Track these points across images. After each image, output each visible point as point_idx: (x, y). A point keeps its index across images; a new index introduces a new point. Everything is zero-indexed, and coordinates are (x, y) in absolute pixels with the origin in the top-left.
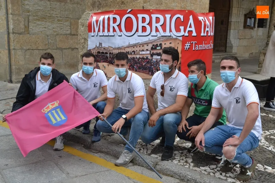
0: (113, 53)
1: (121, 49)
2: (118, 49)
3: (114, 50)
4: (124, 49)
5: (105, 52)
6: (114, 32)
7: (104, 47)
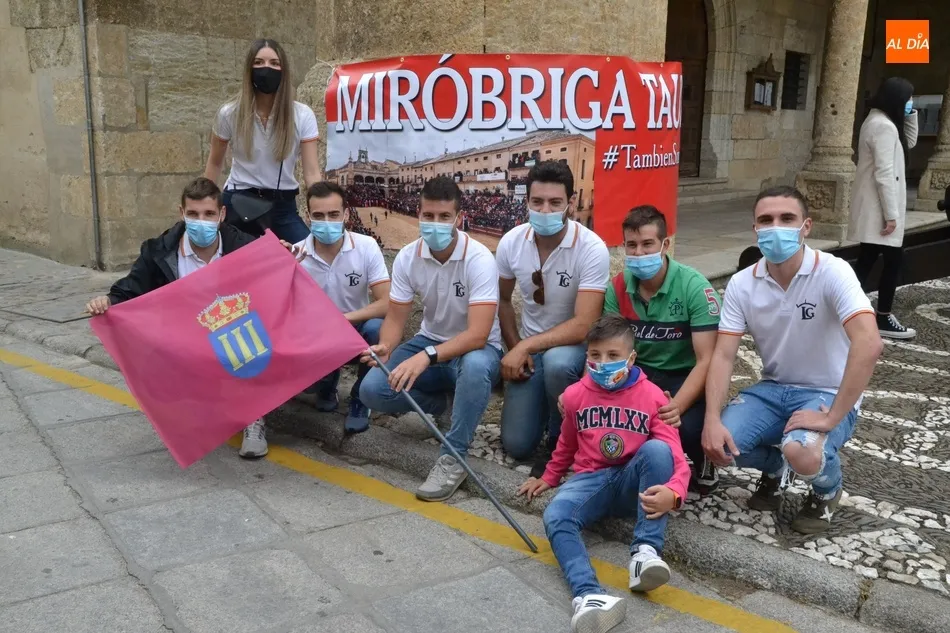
0: (401, 179)
1: (422, 167)
2: (413, 168)
3: (402, 170)
4: (432, 168)
5: (378, 176)
6: (401, 120)
7: (373, 164)
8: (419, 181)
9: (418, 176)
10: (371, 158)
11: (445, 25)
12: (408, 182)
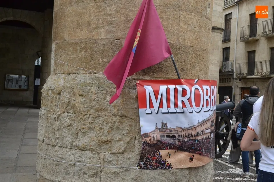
0: (183, 135)
1: (191, 129)
2: (188, 130)
3: (184, 131)
4: (195, 129)
5: (172, 135)
6: (183, 108)
7: (170, 129)
8: (190, 136)
9: (190, 133)
10: (169, 127)
11: (189, 66)
12: (186, 137)
